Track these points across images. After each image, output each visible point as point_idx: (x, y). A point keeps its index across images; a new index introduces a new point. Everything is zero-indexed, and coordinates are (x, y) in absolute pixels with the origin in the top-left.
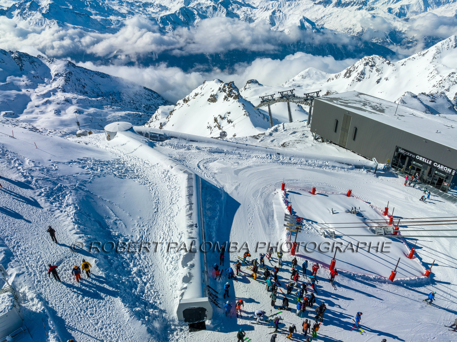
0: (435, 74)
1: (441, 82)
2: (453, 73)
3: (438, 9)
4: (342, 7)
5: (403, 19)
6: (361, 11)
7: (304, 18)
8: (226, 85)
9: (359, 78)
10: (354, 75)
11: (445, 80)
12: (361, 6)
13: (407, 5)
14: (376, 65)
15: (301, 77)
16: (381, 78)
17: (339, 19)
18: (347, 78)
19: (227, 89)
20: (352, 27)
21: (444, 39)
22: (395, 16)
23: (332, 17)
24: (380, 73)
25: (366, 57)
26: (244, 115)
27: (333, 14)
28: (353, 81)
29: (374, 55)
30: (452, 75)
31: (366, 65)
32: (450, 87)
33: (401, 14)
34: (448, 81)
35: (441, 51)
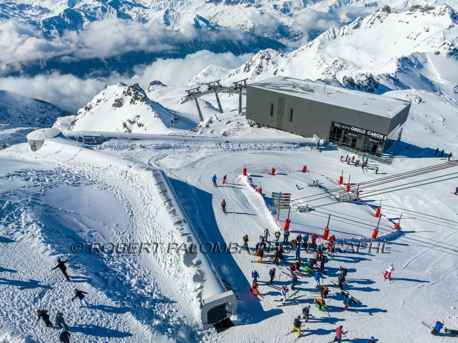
0: (322, 63)
1: (328, 69)
2: (336, 61)
3: (315, 5)
4: (232, 5)
5: (288, 14)
6: (250, 8)
7: (198, 16)
8: (130, 88)
9: (258, 71)
10: (253, 69)
11: (330, 67)
12: (249, 3)
13: (289, 2)
14: (271, 58)
15: (203, 75)
16: (277, 70)
17: (231, 16)
18: (247, 72)
19: (132, 92)
20: (244, 24)
21: (324, 32)
22: (281, 12)
23: (224, 15)
24: (276, 65)
25: (261, 51)
26: (155, 117)
27: (225, 12)
28: (253, 74)
29: (268, 49)
30: (335, 63)
31: (263, 59)
32: (335, 73)
33: (285, 10)
34: (333, 68)
35: (324, 42)
